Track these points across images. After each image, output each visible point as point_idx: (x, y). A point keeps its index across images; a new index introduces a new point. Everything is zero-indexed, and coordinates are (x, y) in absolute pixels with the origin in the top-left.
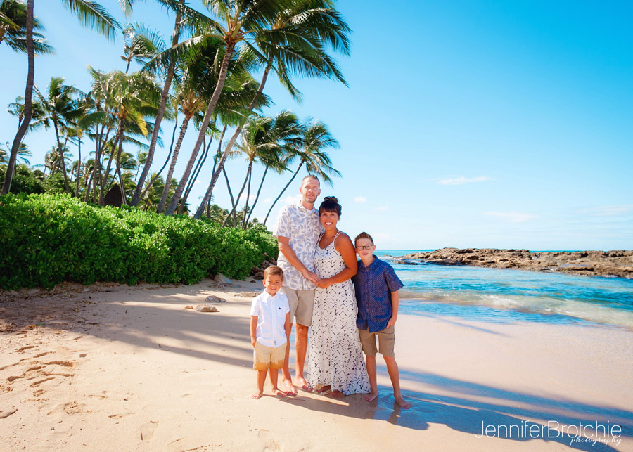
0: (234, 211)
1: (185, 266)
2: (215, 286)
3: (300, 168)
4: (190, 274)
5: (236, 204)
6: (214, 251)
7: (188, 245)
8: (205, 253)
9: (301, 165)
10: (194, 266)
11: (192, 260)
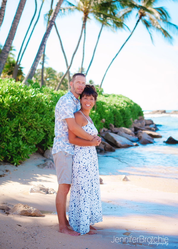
0: (68, 72)
1: (8, 142)
2: (44, 165)
3: (137, 24)
4: (15, 151)
5: (70, 66)
6: (42, 122)
7: (11, 116)
8: (32, 125)
9: (138, 21)
10: (18, 140)
11: (16, 134)
